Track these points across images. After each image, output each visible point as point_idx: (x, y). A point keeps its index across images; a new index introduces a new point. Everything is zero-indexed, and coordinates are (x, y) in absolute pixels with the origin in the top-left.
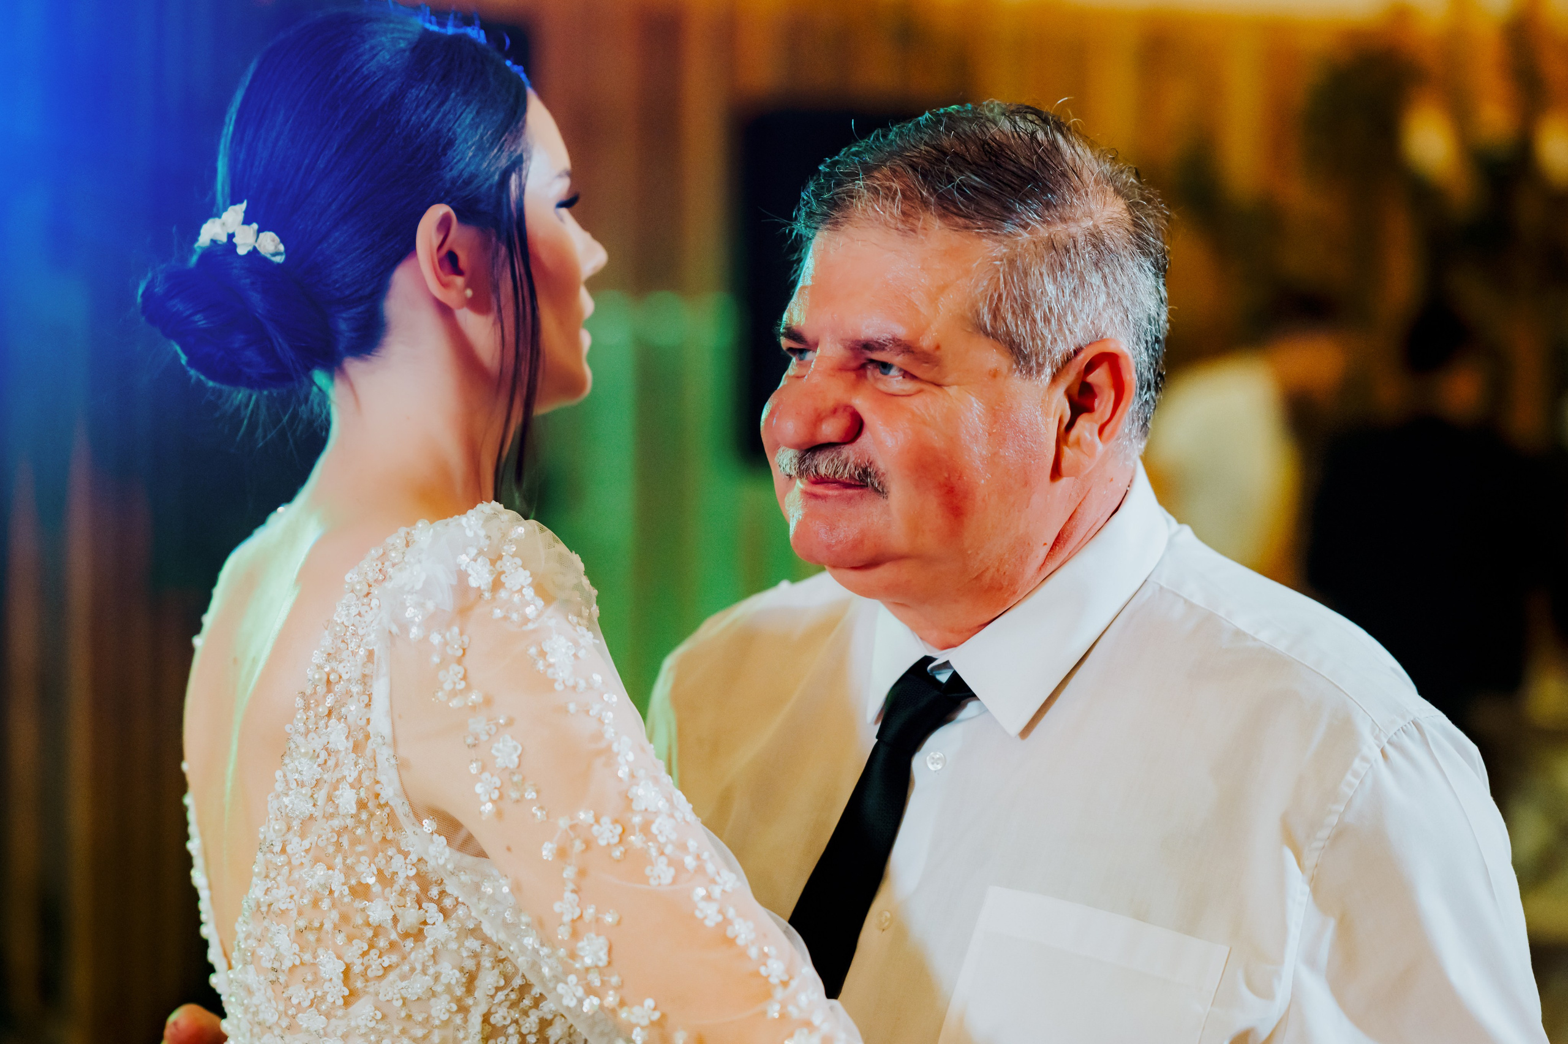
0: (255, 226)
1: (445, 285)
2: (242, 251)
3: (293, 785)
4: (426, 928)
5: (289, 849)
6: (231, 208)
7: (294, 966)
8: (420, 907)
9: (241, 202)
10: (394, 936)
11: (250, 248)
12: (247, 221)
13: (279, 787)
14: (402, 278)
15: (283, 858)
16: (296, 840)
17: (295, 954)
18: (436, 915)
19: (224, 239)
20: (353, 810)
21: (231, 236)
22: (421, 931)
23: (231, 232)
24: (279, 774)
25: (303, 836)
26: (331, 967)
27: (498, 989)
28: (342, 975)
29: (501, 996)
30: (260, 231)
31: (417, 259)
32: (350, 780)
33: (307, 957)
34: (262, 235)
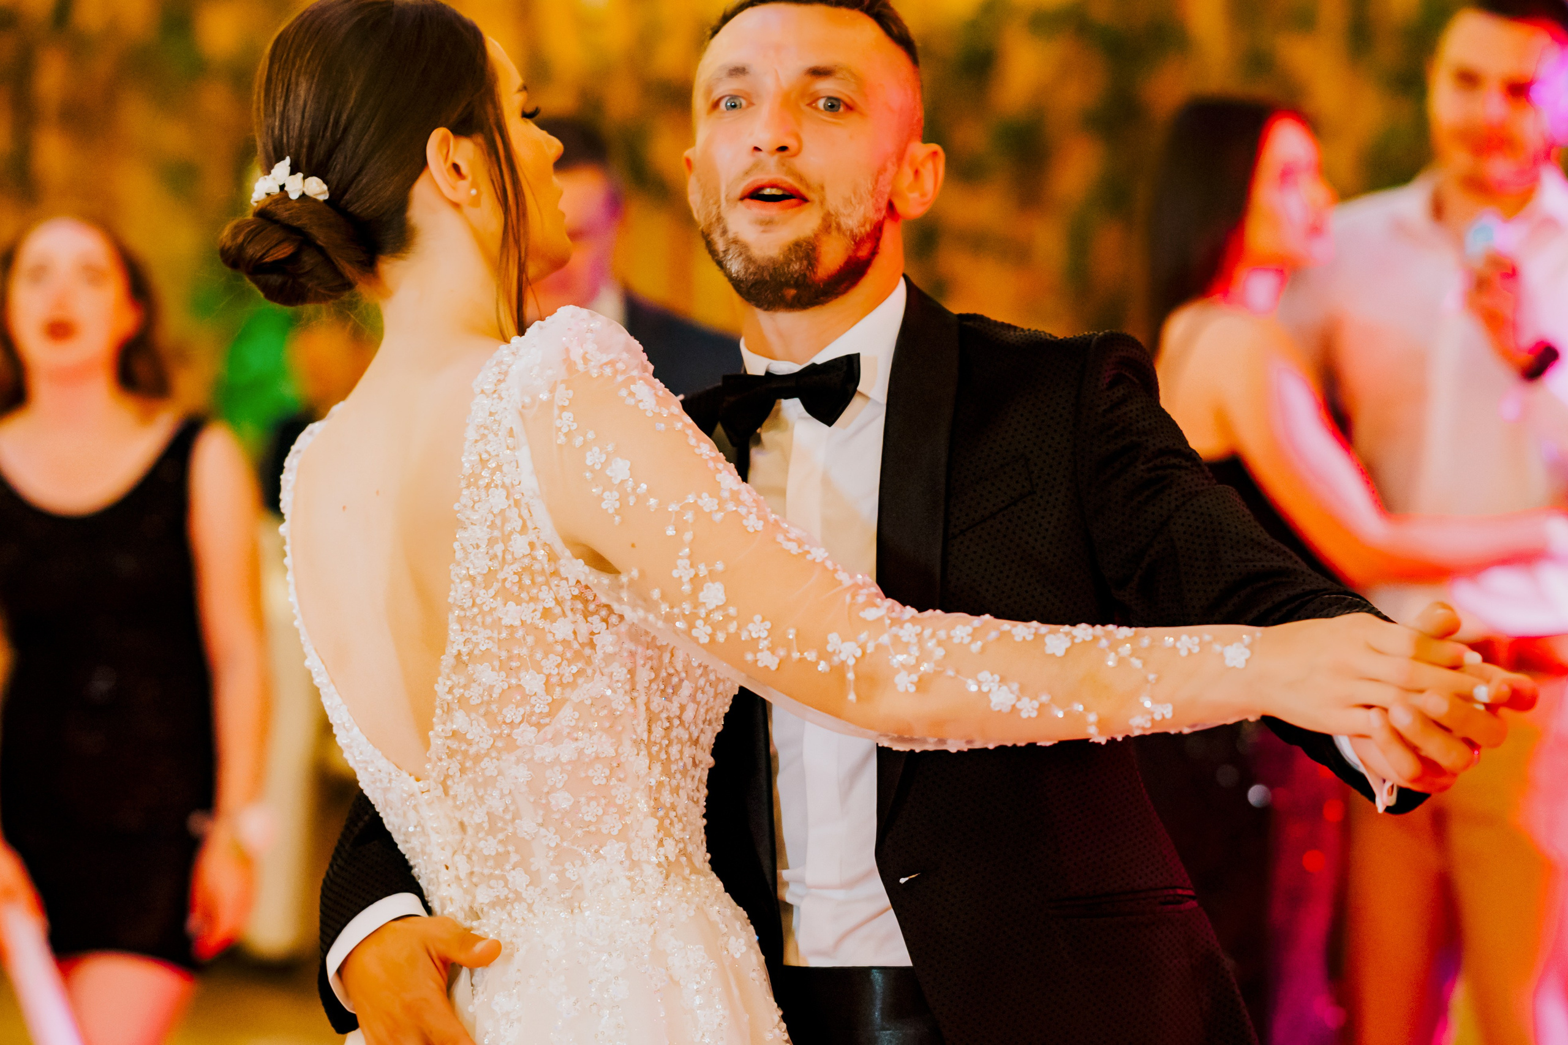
0: (300, 175)
1: (454, 188)
2: (294, 196)
3: (471, 549)
4: (595, 638)
5: (478, 601)
6: (277, 166)
7: (503, 690)
8: (587, 622)
9: (284, 159)
10: (576, 646)
11: (300, 193)
12: (293, 172)
13: (459, 555)
14: (421, 190)
15: (475, 610)
16: (482, 592)
17: (503, 681)
18: (600, 625)
19: (277, 190)
20: (527, 551)
21: (282, 187)
22: (591, 640)
23: (281, 184)
24: (456, 545)
25: (486, 588)
26: (532, 682)
27: (651, 681)
28: (544, 686)
29: (654, 686)
30: (304, 178)
31: (430, 171)
32: (518, 529)
33: (514, 681)
34: (306, 180)
